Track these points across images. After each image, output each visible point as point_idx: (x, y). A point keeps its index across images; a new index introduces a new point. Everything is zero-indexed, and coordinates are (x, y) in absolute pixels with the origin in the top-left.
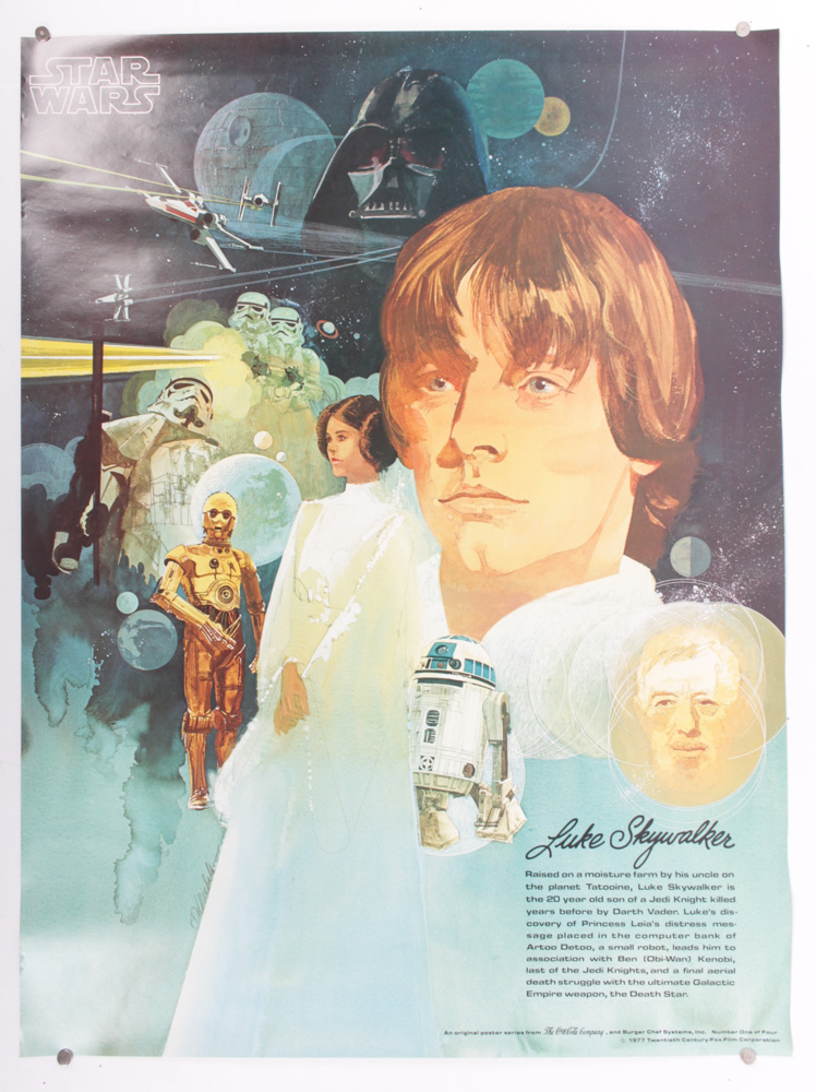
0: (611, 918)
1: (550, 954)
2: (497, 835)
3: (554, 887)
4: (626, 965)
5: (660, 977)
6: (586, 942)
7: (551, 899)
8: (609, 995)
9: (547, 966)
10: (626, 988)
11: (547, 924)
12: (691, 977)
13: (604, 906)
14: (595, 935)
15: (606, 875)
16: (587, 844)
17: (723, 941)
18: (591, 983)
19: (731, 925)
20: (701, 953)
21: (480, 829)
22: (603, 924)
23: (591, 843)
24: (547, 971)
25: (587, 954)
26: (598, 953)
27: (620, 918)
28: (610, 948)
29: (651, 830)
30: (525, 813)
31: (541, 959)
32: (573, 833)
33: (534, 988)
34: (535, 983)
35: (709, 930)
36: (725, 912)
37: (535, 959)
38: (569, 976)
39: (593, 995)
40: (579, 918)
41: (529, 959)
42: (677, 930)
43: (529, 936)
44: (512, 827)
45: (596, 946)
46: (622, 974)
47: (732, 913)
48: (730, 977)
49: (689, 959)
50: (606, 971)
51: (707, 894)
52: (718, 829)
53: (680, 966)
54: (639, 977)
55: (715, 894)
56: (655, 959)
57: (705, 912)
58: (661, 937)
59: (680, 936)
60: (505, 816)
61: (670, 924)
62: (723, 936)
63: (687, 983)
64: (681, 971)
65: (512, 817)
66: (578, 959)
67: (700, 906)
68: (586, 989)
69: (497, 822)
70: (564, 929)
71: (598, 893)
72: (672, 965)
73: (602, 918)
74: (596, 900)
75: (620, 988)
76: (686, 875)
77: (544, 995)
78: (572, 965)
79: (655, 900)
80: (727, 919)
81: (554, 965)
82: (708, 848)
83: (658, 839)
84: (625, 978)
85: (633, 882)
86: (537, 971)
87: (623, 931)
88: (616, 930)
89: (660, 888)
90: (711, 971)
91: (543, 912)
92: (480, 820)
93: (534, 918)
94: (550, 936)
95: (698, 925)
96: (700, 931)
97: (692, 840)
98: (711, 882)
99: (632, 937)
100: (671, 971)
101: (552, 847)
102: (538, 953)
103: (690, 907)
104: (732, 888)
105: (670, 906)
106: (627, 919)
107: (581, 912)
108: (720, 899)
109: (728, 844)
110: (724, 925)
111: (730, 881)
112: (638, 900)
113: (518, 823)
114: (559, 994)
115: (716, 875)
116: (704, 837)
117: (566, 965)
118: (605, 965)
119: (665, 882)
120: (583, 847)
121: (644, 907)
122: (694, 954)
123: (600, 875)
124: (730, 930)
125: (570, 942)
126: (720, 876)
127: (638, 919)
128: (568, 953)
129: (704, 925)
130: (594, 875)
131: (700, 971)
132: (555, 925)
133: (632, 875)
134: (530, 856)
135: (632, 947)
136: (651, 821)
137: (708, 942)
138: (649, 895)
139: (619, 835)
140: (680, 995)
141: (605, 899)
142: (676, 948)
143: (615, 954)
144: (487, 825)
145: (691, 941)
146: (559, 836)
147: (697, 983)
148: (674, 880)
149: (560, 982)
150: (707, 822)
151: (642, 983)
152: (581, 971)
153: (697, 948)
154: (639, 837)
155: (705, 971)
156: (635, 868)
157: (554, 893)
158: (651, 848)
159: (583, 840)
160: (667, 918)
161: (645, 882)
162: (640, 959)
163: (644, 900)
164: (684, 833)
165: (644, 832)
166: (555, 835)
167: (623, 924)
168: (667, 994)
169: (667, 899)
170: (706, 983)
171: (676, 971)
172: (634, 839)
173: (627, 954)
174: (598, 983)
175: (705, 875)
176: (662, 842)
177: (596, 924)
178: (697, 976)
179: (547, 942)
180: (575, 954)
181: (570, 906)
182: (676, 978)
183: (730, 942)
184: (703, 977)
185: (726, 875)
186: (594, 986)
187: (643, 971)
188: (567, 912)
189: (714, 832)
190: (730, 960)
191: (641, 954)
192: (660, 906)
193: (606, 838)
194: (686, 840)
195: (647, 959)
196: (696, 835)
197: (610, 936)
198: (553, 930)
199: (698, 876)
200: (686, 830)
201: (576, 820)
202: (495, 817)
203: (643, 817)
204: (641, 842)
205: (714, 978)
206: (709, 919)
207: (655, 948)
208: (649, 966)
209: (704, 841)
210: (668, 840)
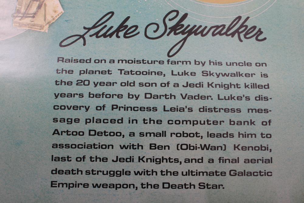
0: (143, 102)
1: (78, 140)
2: (34, 25)
3: (86, 72)
4: (158, 154)
5: (194, 166)
6: (116, 127)
7: (80, 83)
8: (139, 186)
9: (73, 153)
10: (158, 179)
11: (75, 108)
12: (227, 167)
13: (135, 90)
14: (126, 120)
15: (139, 62)
16: (121, 34)
17: (258, 129)
18: (119, 174)
19: (266, 111)
20: (236, 140)
21: (18, 19)
22: (133, 109)
23: (125, 34)
24: (74, 160)
25: (117, 141)
26: (128, 141)
27: (151, 103)
28: (142, 134)
29: (185, 23)
30: (62, 6)
31: (67, 146)
32: (109, 24)
33: (60, 178)
34: (60, 172)
35: (244, 116)
36: (259, 98)
37: (61, 146)
38: (98, 166)
39: (122, 186)
40: (109, 103)
41: (55, 146)
42: (212, 116)
43: (55, 120)
44: (49, 18)
45: (126, 133)
46: (154, 164)
47: (266, 99)
48: (267, 167)
49: (224, 148)
50: (136, 160)
51: (241, 81)
52: (249, 24)
53: (215, 155)
54: (172, 167)
55: (249, 81)
56: (189, 147)
57: (239, 98)
58: (194, 123)
59: (215, 123)
60: (43, 8)
61: (203, 109)
62: (258, 123)
63: (223, 174)
64: (216, 161)
65: (50, 10)
66: (107, 147)
67: (233, 91)
68: (115, 180)
69: (35, 14)
70: (93, 113)
71: (130, 78)
72: (207, 154)
73: (132, 103)
74: (127, 84)
75: (152, 179)
76: (220, 64)
77: (69, 186)
78: (101, 153)
79: (188, 85)
80: (262, 105)
81: (81, 152)
82: (241, 41)
83: (193, 31)
84: (158, 168)
85: (166, 68)
86: (63, 159)
87: (155, 116)
88: (147, 115)
89: (193, 74)
90: (247, 161)
91: (71, 95)
92: (18, 11)
93: (61, 101)
94: (77, 121)
95: (233, 110)
96: (235, 117)
97: (225, 33)
98: (244, 70)
99: (165, 122)
100: (206, 160)
101: (87, 37)
102: (64, 139)
103: (224, 93)
104: (266, 76)
105: (202, 91)
106: (159, 103)
107: (111, 96)
108: (254, 86)
109: (260, 38)
110: (259, 111)
111: (263, 69)
112: (171, 85)
113: (55, 15)
114: (86, 186)
115: (249, 64)
116: (237, 31)
117: (94, 152)
118: (136, 154)
119: (198, 69)
120: (118, 37)
121: (176, 92)
122: (230, 142)
123: (133, 62)
124: (265, 117)
125: (100, 127)
126: (254, 65)
127: (170, 103)
128: (96, 140)
129: (239, 111)
130: (127, 62)
131: (236, 161)
132: (83, 109)
133: (166, 62)
134: (63, 44)
135: (164, 134)
136: (185, 16)
137: (244, 129)
138: (182, 80)
139: (154, 27)
140: (215, 187)
141: (137, 84)
142: (210, 135)
143: (146, 141)
144: (25, 16)
145: (225, 128)
146: (94, 27)
147: (234, 173)
148: (207, 68)
149: (88, 172)
150: (239, 18)
151: (175, 173)
152: (110, 160)
153: (232, 136)
154: (174, 29)
155: (242, 161)
156: (169, 56)
157: (84, 77)
158: (185, 39)
159: (118, 30)
160: (201, 103)
161: (177, 68)
162: (173, 147)
163: (176, 85)
164: (218, 27)
165: (179, 25)
166: (91, 26)
167: (155, 109)
168: (202, 186)
169: (201, 85)
170: (242, 174)
171: (211, 161)
172: (168, 31)
173: (159, 141)
174: (128, 173)
175: (239, 64)
176: (196, 34)
177: (126, 108)
178: (233, 166)
179: (74, 127)
180: (104, 140)
181: (99, 90)
182: (211, 168)
183: (266, 130)
184: (240, 167)
185: (258, 65)
186: (124, 177)
187: (176, 161)
188: (97, 96)
189: (247, 26)
190: (266, 148)
191: (173, 141)
192: (193, 91)
193: (141, 29)
194: (220, 33)
195: (180, 147)
196: (229, 29)
197: (140, 121)
198: (81, 115)
199: (232, 64)
200: (219, 24)
201: (113, 13)
202: (34, 9)
203: (178, 12)
204: (175, 34)
205: (251, 168)
206: (243, 105)
207: (189, 135)
208: (183, 155)
209: (237, 35)
210: (202, 32)
